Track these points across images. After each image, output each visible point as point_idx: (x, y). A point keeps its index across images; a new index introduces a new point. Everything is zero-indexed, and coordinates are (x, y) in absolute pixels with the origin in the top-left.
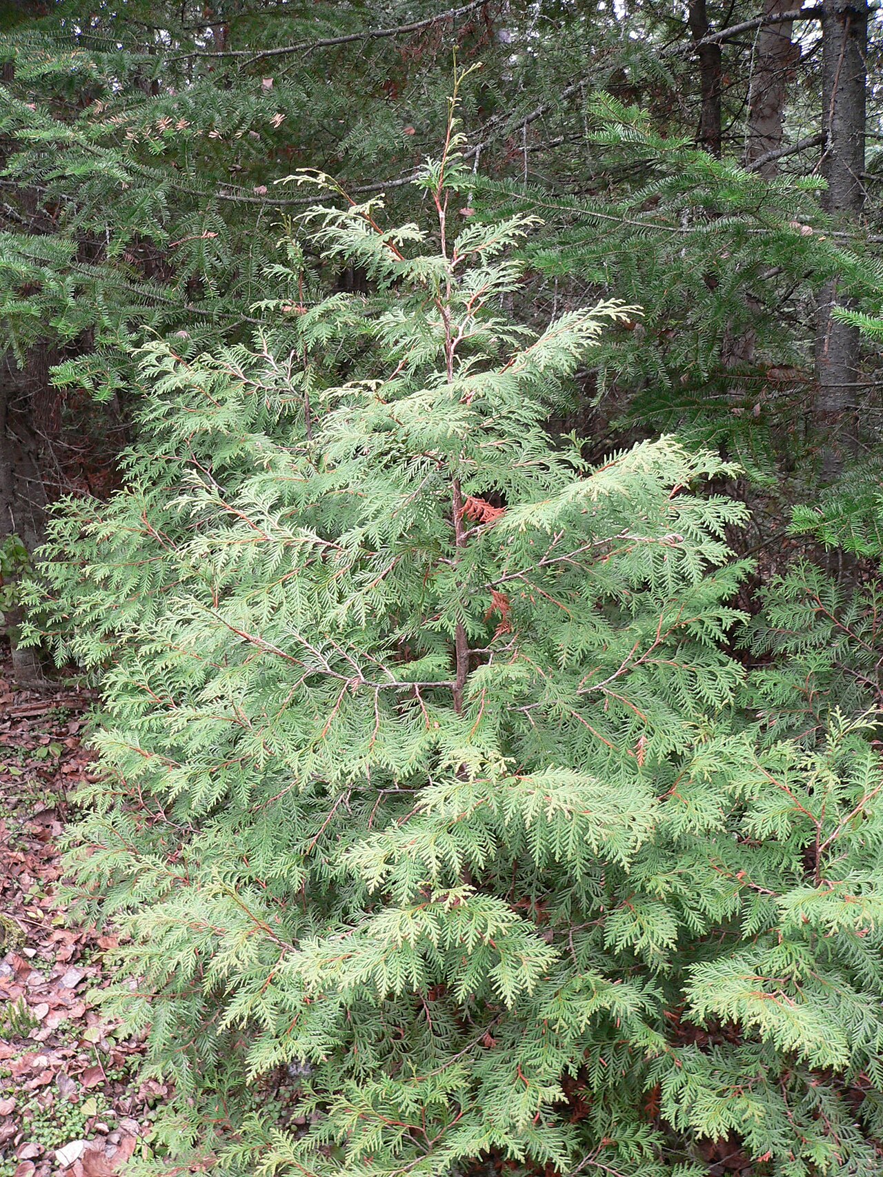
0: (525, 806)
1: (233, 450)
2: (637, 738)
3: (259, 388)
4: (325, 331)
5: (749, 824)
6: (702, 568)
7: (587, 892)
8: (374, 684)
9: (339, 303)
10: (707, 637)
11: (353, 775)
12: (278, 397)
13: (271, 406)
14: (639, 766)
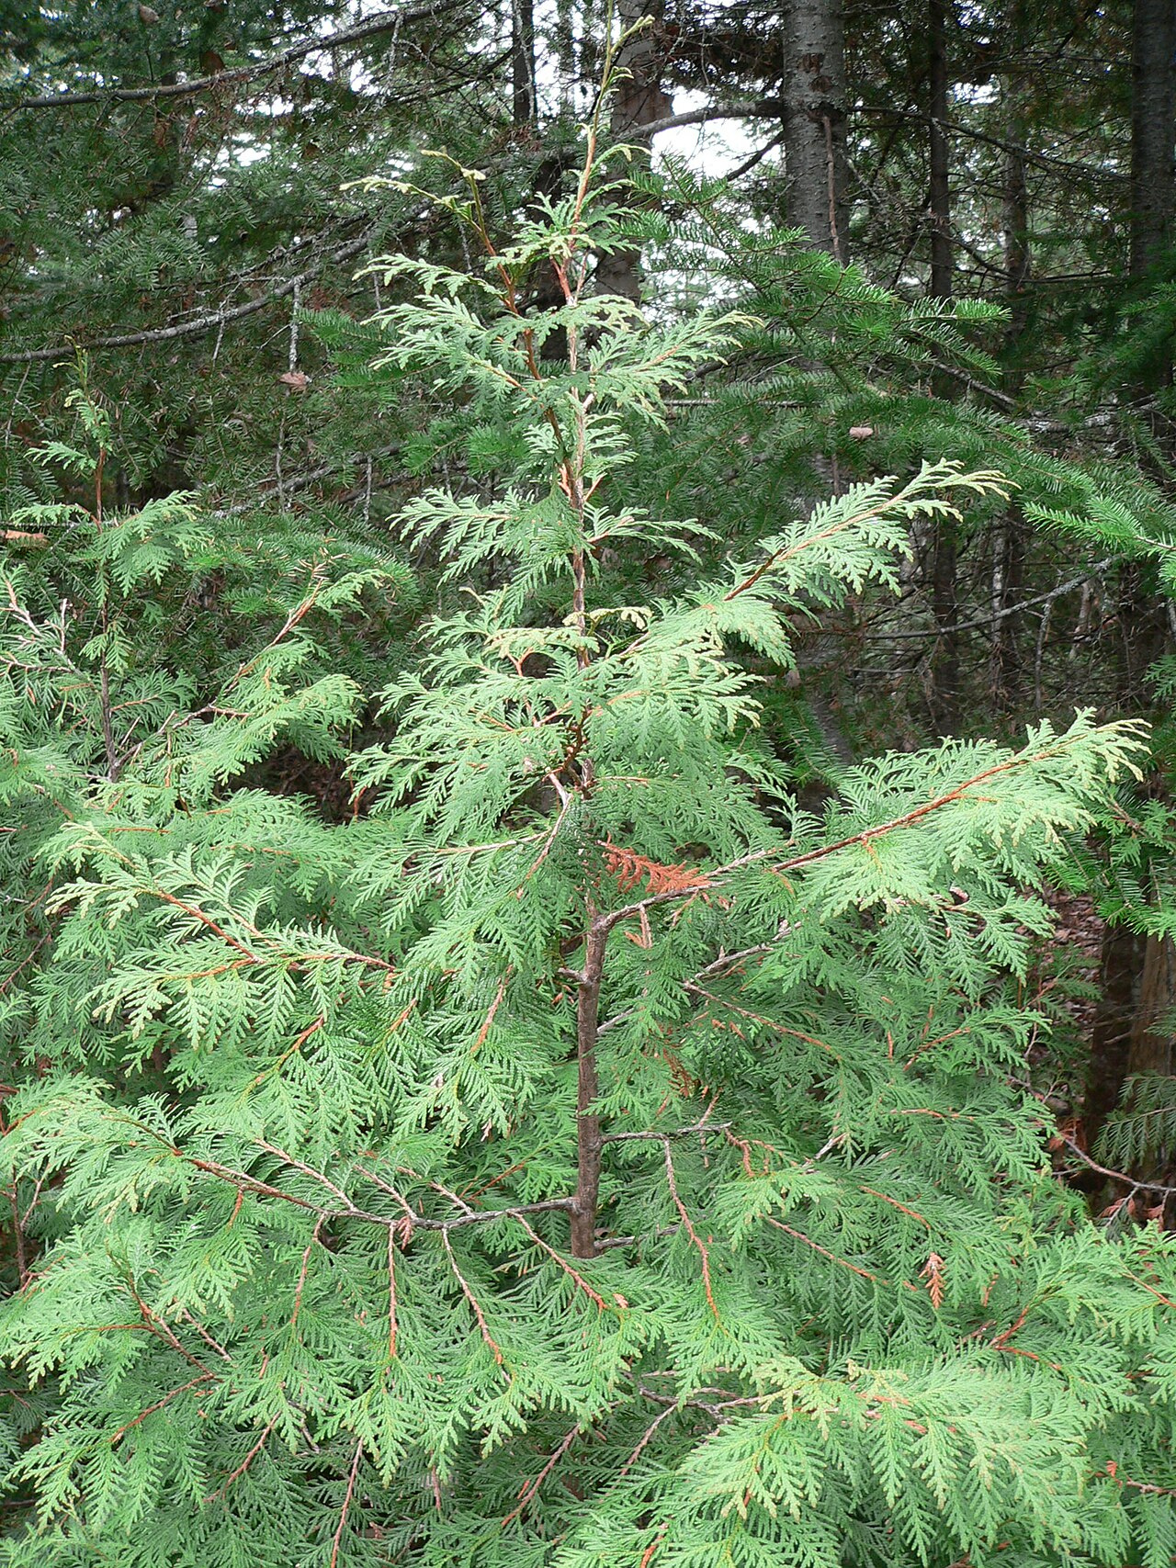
0: (921, 1461)
1: (13, 780)
2: (922, 1257)
3: (13, 668)
4: (155, 559)
5: (1158, 1386)
6: (1023, 945)
7: (872, 1552)
8: (437, 1224)
9: (181, 508)
10: (990, 1061)
11: (493, 1435)
12: (48, 683)
13: (37, 699)
14: (935, 1309)
